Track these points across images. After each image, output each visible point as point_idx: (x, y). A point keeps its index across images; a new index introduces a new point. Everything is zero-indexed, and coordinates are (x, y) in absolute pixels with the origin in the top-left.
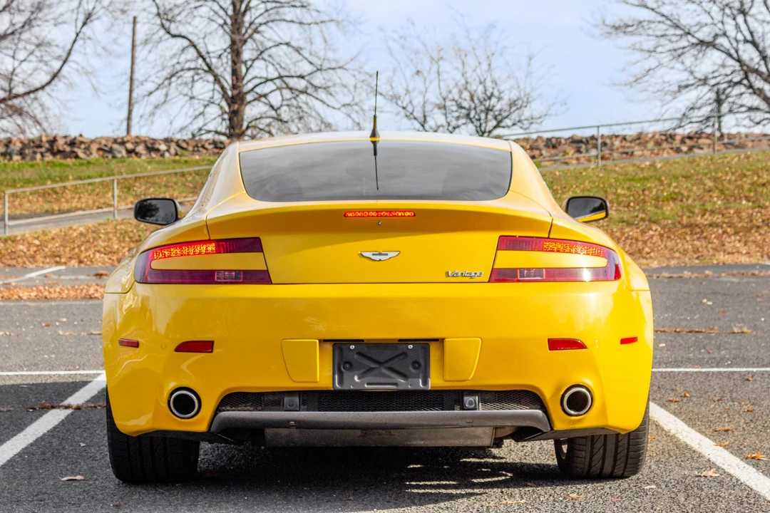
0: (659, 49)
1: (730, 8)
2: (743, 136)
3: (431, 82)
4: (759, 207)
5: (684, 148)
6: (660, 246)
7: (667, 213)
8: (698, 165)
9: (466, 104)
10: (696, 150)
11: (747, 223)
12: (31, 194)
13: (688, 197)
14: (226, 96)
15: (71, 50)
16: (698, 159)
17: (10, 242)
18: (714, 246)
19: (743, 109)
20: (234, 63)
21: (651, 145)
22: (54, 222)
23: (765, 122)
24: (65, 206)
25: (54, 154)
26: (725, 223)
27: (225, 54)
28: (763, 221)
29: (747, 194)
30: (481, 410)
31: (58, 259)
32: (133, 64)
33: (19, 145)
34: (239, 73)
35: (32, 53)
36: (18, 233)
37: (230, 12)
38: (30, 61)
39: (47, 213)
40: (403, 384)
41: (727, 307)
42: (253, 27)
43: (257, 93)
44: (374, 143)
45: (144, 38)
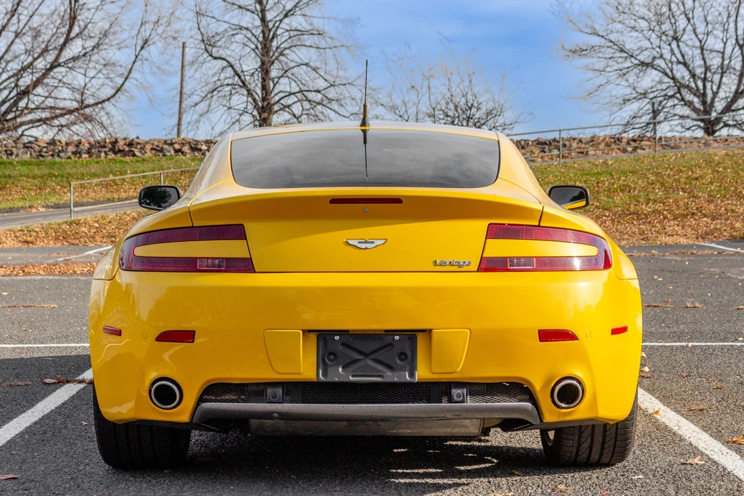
0: (608, 69)
1: (666, 35)
2: (678, 139)
3: (423, 95)
4: (693, 197)
5: (630, 149)
6: (611, 229)
7: (618, 202)
8: (643, 162)
9: (451, 113)
10: (639, 151)
11: (684, 210)
12: (96, 185)
13: (635, 188)
14: (257, 106)
15: (131, 69)
16: (642, 157)
17: (74, 225)
18: (657, 229)
19: (677, 117)
20: (264, 80)
21: (602, 146)
22: (112, 208)
23: (694, 128)
24: (124, 195)
25: (115, 153)
26: (666, 210)
27: (257, 73)
28: (697, 209)
29: (683, 186)
30: (470, 403)
31: (113, 239)
32: (182, 81)
33: (87, 145)
34: (268, 88)
35: (100, 71)
36: (81, 217)
37: (261, 39)
38: (99, 78)
39: (109, 200)
40: (390, 377)
41: (675, 282)
42: (279, 50)
43: (282, 104)
44: (364, 132)
45: (192, 59)
